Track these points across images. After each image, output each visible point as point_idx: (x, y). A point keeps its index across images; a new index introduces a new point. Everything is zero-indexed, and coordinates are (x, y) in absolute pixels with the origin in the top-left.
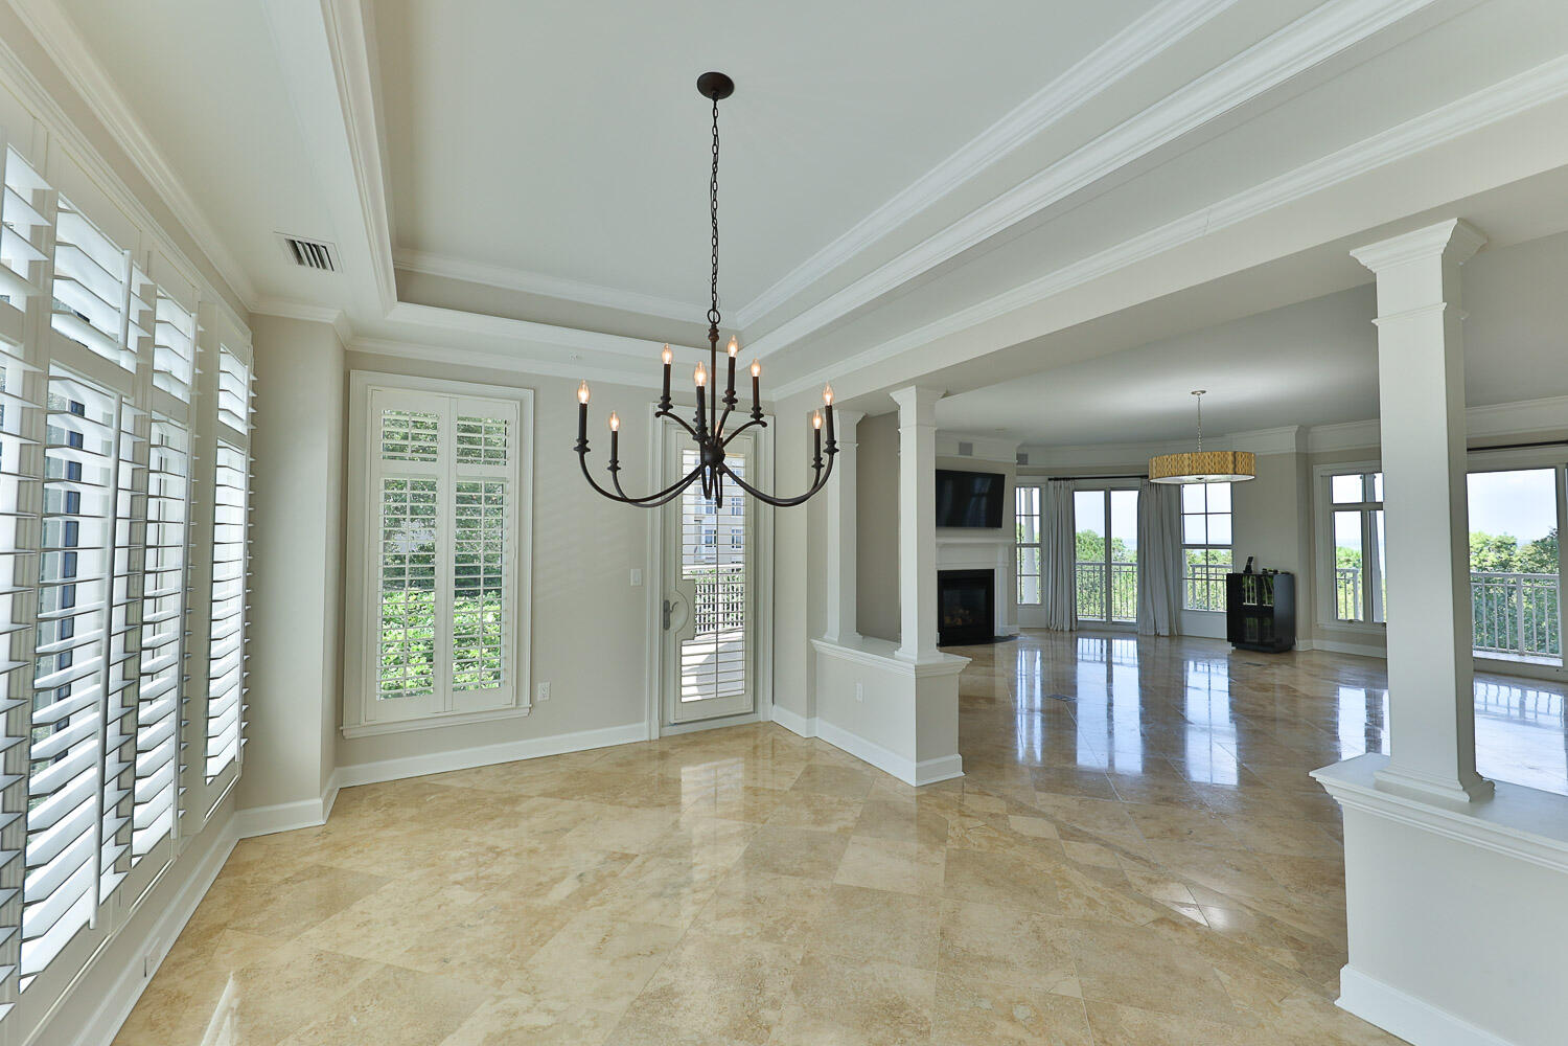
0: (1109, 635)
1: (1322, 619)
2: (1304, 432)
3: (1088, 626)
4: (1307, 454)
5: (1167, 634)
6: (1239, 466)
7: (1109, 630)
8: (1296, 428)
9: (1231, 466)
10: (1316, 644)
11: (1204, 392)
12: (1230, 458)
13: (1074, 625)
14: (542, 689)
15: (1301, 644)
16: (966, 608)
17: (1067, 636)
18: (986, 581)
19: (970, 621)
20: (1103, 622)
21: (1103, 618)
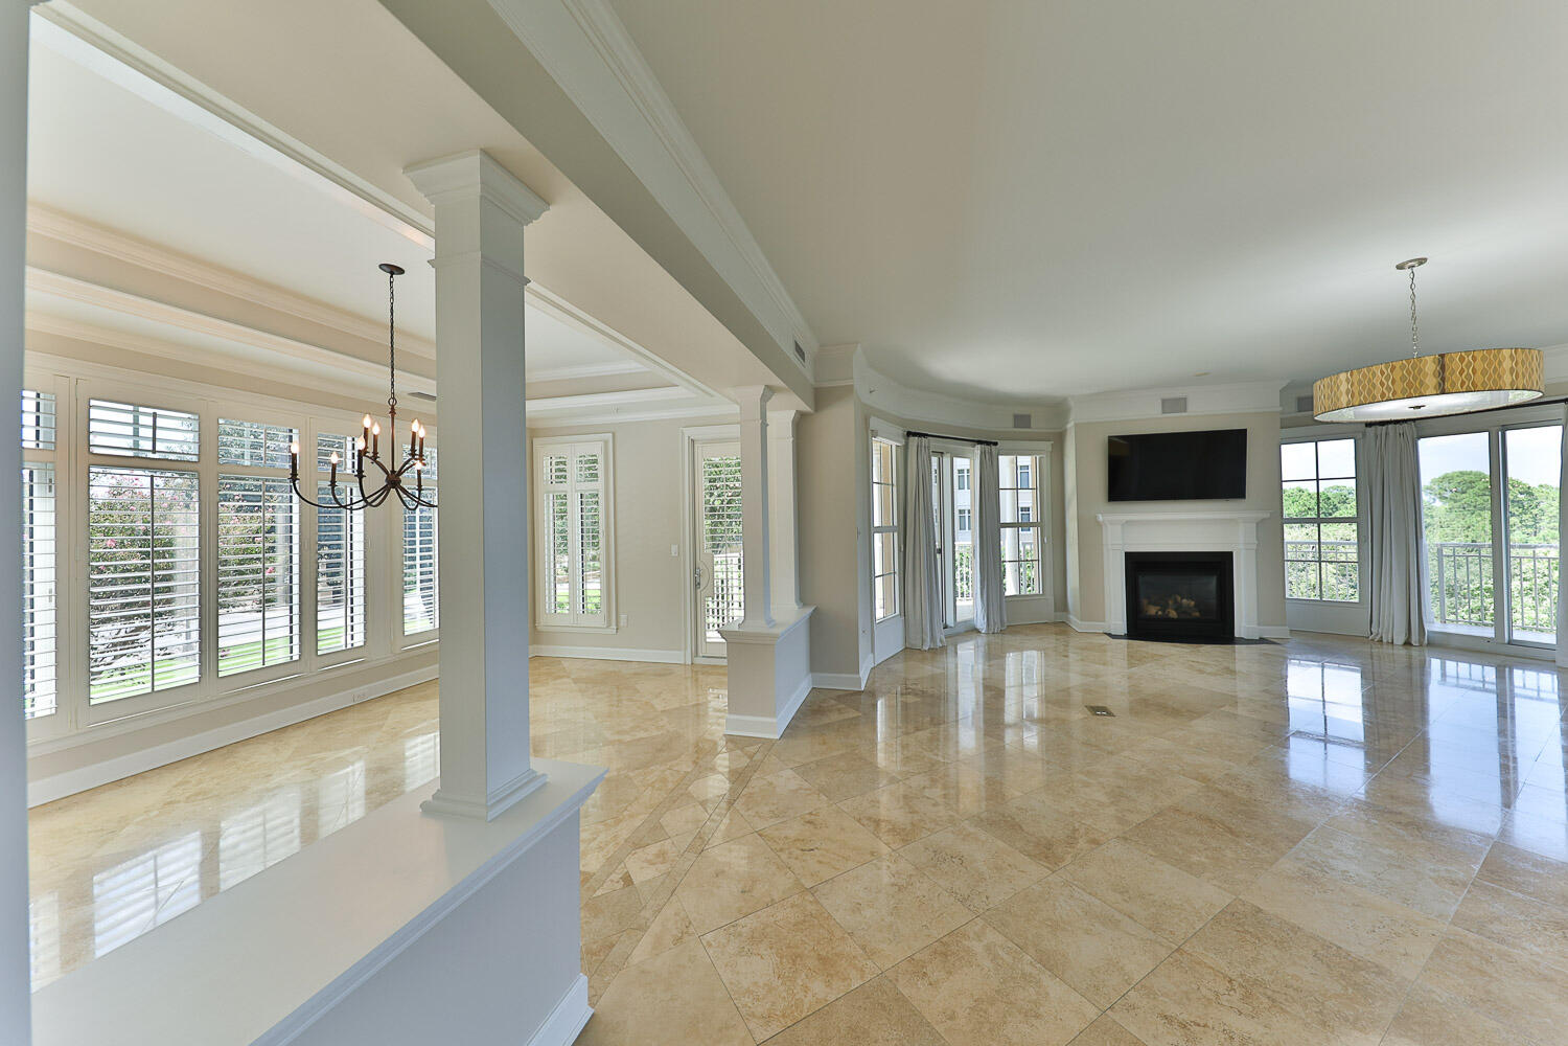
0: (1502, 659)
3: (1455, 642)
7: (1501, 652)
11: (1422, 261)
13: (1418, 638)
14: (623, 617)
16: (1190, 598)
17: (1403, 652)
18: (1218, 565)
19: (1197, 614)
20: (1489, 640)
21: (1489, 633)
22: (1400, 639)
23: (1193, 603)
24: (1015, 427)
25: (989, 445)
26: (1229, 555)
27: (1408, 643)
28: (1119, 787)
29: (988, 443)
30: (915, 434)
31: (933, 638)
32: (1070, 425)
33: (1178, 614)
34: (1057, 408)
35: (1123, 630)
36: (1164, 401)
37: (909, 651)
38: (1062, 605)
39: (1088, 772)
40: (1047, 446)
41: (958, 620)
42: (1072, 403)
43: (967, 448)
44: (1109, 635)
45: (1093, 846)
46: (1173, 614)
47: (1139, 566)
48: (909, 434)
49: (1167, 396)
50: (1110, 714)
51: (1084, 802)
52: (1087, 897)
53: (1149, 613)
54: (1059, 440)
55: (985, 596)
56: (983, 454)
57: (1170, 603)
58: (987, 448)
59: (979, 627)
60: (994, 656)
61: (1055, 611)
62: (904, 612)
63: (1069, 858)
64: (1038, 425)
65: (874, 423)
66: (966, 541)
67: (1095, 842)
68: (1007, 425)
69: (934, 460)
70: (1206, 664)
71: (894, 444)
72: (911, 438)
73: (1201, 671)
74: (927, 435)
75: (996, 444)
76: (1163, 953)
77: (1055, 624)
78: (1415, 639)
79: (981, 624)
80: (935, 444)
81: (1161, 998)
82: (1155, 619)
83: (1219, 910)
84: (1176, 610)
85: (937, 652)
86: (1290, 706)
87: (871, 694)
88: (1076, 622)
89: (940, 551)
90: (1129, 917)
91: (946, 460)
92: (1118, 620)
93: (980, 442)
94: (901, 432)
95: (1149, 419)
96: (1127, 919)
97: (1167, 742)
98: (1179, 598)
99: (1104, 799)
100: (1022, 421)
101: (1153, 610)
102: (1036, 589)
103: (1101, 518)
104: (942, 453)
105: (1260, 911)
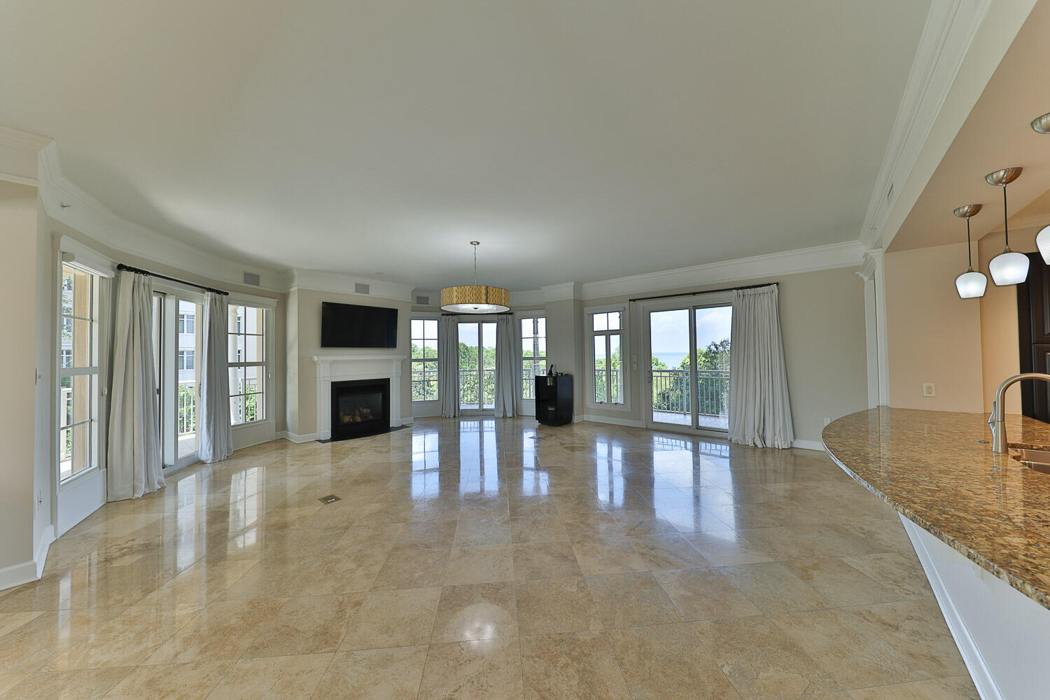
0: (481, 417)
1: (588, 402)
2: (578, 286)
3: (468, 413)
4: (581, 301)
5: (511, 416)
6: (491, 298)
7: (480, 415)
8: (572, 284)
9: (484, 297)
10: (586, 417)
12: (484, 291)
13: (457, 413)
15: (576, 419)
16: (368, 408)
17: (452, 421)
18: (382, 387)
19: (371, 417)
20: (477, 410)
21: (477, 407)
22: (452, 416)
23: (369, 411)
24: (245, 282)
25: (219, 293)
26: (388, 380)
27: (455, 416)
28: (360, 551)
29: (219, 292)
30: (130, 269)
31: (148, 482)
32: (294, 289)
33: (362, 418)
34: (283, 275)
35: (329, 436)
36: (357, 285)
37: (111, 505)
38: (282, 425)
39: (335, 550)
40: (274, 302)
41: (180, 456)
42: (296, 273)
43: (196, 293)
44: (320, 441)
45: (357, 608)
46: (359, 419)
47: (340, 390)
48: (121, 267)
49: (358, 282)
50: (337, 499)
51: (339, 576)
52: (366, 653)
53: (345, 421)
54: (283, 300)
55: (212, 429)
56: (213, 301)
57: (357, 412)
58: (218, 296)
59: (203, 458)
60: (219, 483)
61: (276, 431)
62: (106, 462)
63: (343, 630)
64: (265, 285)
65: (66, 244)
66: (191, 379)
67: (358, 604)
68: (238, 280)
69: (155, 300)
70: (382, 447)
71: (97, 275)
72: (124, 273)
73: (381, 452)
74: (148, 273)
75: (227, 294)
76: (423, 656)
77: (276, 441)
79: (206, 455)
80: (156, 283)
81: (434, 691)
82: (349, 424)
83: (438, 601)
84: (360, 417)
85: (153, 496)
86: (413, 460)
87: (51, 579)
88: (293, 436)
89: (159, 391)
90: (398, 646)
91: (170, 303)
92: (325, 429)
93: (210, 290)
94: (109, 264)
95: (346, 294)
96: (396, 649)
97: (377, 505)
98: (361, 409)
99: (353, 566)
100: (252, 279)
101: (347, 419)
102: (260, 416)
103: (316, 358)
104: (165, 294)
105: (455, 587)
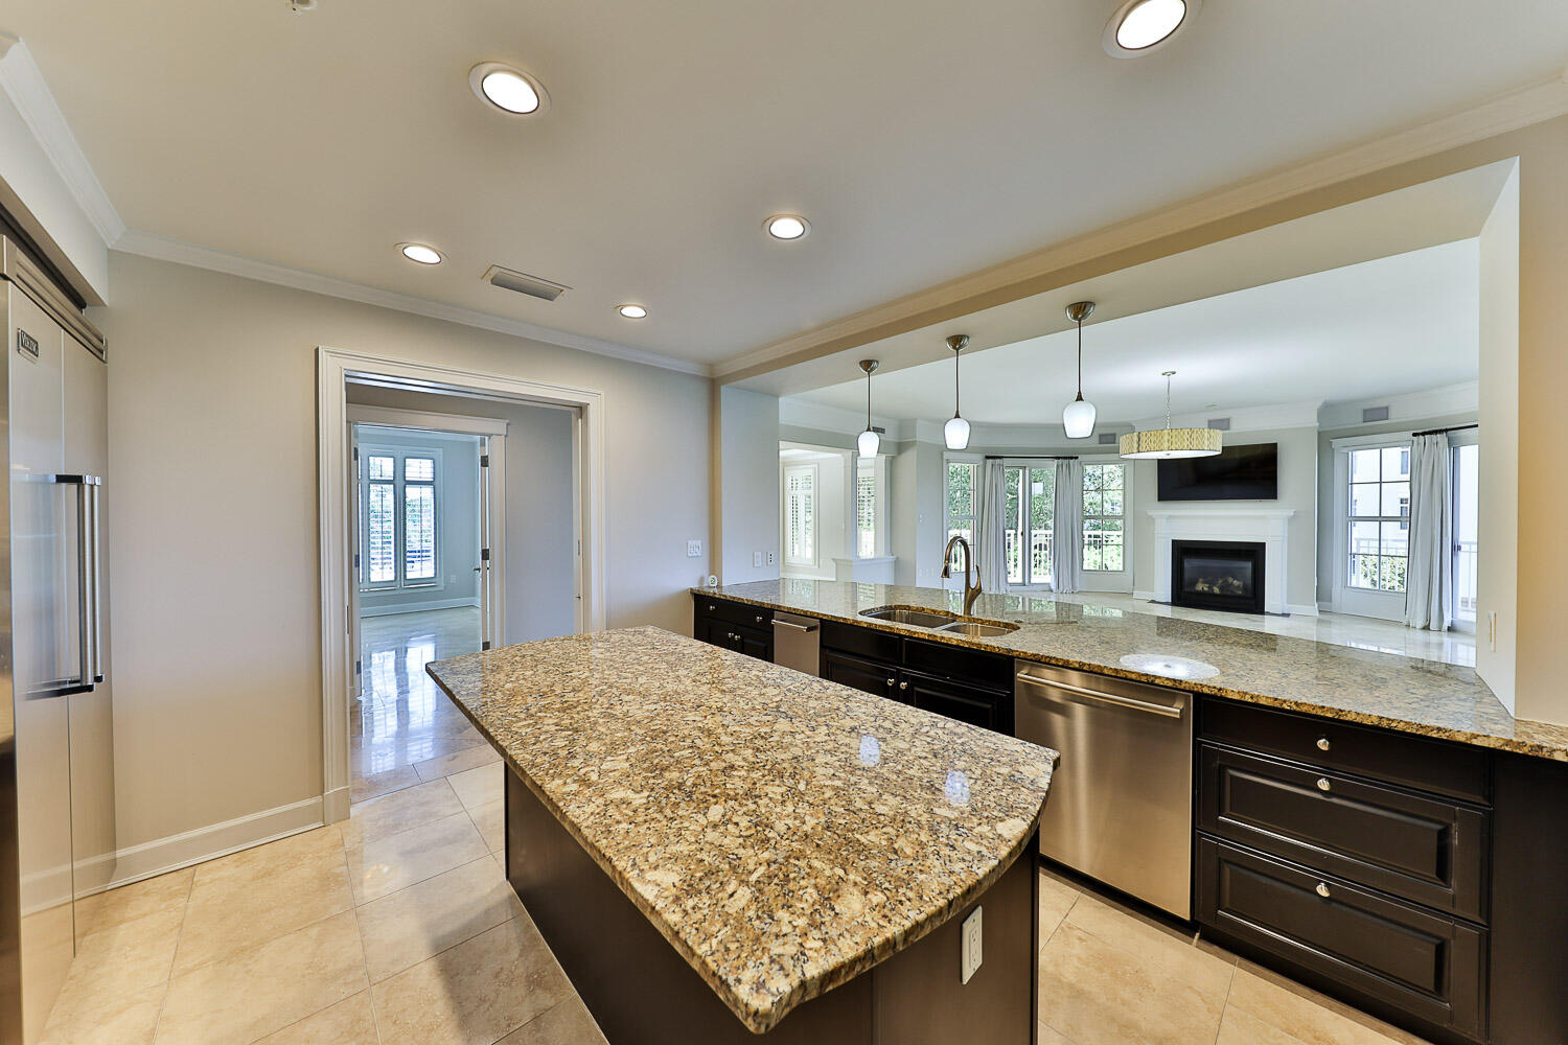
11: (1174, 373)
16: (1239, 580)
18: (1254, 553)
19: (1240, 591)
23: (1240, 584)
24: (1100, 443)
25: (1066, 459)
26: (1261, 545)
30: (991, 457)
33: (1223, 591)
35: (1169, 599)
36: (1210, 422)
44: (1156, 601)
46: (1216, 590)
47: (1184, 551)
48: (987, 457)
49: (1212, 418)
56: (1061, 464)
57: (1216, 582)
58: (1065, 462)
72: (988, 460)
74: (1002, 457)
75: (1077, 458)
77: (1128, 593)
78: (1434, 625)
84: (1221, 588)
92: (1163, 593)
93: (1058, 458)
100: (1108, 438)
103: (1151, 513)
